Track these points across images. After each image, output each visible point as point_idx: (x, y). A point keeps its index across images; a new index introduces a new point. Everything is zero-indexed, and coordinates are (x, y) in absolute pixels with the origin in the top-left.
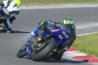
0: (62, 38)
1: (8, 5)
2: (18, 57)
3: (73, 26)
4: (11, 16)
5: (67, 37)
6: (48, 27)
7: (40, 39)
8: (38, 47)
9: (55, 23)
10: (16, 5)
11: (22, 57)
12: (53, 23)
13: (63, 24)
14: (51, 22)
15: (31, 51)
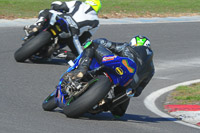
0: (122, 74)
1: (76, 9)
2: (45, 110)
3: (147, 50)
4: (82, 30)
5: (131, 70)
6: (98, 51)
7: (81, 75)
8: (76, 90)
9: (114, 44)
10: (91, 9)
11: (51, 109)
12: (109, 44)
13: (129, 45)
14: (106, 41)
15: (65, 97)
